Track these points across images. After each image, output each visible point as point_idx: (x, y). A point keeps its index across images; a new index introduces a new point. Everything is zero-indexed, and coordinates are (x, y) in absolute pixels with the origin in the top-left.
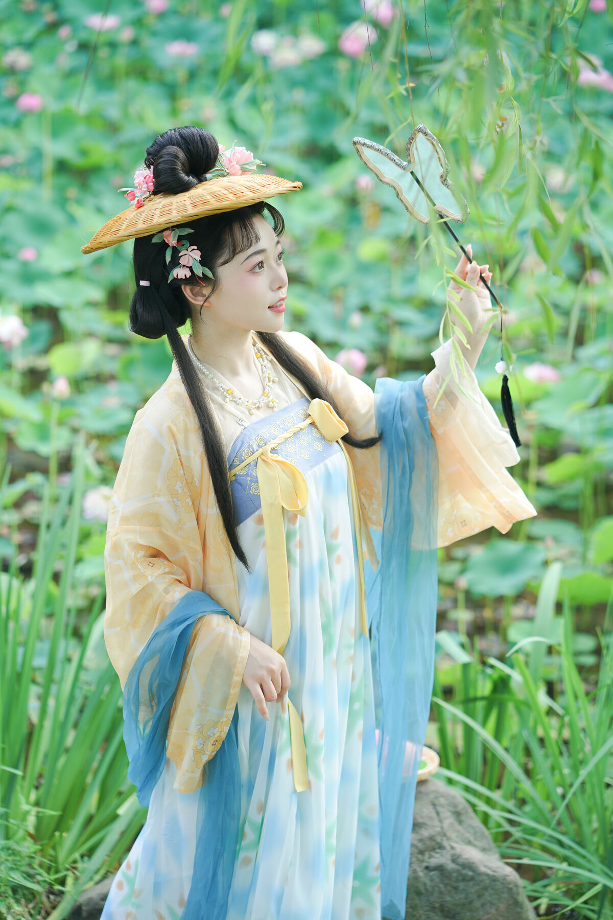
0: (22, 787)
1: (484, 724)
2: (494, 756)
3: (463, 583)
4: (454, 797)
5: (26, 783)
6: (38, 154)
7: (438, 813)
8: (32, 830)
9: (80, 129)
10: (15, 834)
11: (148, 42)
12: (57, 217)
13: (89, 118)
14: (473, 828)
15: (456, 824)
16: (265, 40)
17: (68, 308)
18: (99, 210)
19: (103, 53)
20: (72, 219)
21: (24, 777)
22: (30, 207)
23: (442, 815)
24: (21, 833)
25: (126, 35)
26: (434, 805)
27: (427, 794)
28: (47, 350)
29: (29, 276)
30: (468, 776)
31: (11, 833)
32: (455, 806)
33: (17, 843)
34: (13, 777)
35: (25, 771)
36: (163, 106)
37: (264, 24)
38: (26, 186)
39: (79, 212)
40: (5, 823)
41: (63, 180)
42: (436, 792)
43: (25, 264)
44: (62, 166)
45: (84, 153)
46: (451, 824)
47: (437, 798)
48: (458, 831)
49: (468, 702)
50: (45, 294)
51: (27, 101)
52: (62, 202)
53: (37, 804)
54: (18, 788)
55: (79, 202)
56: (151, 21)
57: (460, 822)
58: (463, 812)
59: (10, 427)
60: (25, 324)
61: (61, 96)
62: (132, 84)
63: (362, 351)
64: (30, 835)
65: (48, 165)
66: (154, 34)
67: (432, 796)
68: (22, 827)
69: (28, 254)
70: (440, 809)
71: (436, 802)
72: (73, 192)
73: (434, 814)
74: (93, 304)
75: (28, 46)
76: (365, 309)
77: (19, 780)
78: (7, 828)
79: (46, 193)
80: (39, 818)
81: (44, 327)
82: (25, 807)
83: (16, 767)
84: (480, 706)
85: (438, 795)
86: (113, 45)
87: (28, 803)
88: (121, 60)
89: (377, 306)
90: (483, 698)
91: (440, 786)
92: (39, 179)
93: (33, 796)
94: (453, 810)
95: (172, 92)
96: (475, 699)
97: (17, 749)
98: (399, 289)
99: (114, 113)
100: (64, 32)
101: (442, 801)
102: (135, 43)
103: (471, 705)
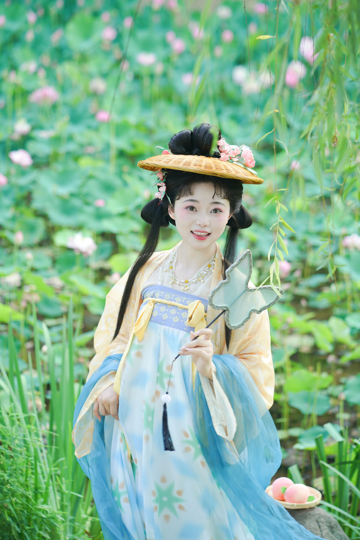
0: (83, 505)
1: (350, 478)
2: (356, 496)
3: (343, 396)
4: (329, 518)
5: (85, 503)
6: (108, 146)
7: (320, 527)
8: (88, 530)
9: (132, 132)
10: (78, 531)
11: (172, 74)
12: (117, 182)
13: (138, 126)
14: (340, 536)
15: (330, 533)
16: (240, 73)
17: (121, 234)
18: (141, 179)
19: (146, 82)
20: (125, 184)
21: (84, 500)
22: (102, 176)
23: (322, 528)
24: (81, 531)
25: (159, 69)
26: (318, 522)
27: (314, 515)
28: (108, 259)
29: (100, 215)
30: (340, 507)
31: (76, 530)
32: (330, 523)
33: (79, 536)
34: (78, 499)
35: (85, 495)
36: (180, 119)
37: (240, 62)
38: (100, 164)
39: (129, 179)
40: (72, 525)
41: (122, 161)
42: (320, 514)
43: (98, 209)
44: (121, 154)
45: (134, 146)
46: (327, 533)
47: (319, 518)
48: (331, 537)
49: (342, 465)
50: (109, 226)
51: (103, 116)
52: (120, 174)
53: (91, 515)
54: (80, 505)
55: (129, 174)
56: (175, 59)
57: (333, 532)
58: (335, 526)
59: (86, 301)
60: (97, 243)
61: (122, 112)
62: (162, 105)
63: (289, 261)
64: (86, 532)
65: (113, 153)
66: (176, 68)
67: (317, 517)
68: (82, 527)
69: (100, 203)
70: (321, 524)
71: (319, 520)
72: (126, 168)
73: (317, 527)
74: (134, 232)
75: (104, 76)
76: (292, 238)
77: (82, 500)
78: (74, 528)
79: (112, 168)
80: (93, 523)
81: (108, 245)
82: (84, 516)
83: (80, 493)
84: (348, 466)
85: (320, 516)
86: (152, 76)
87: (86, 514)
88: (156, 88)
89: (300, 236)
90: (350, 462)
91: (322, 511)
92: (108, 161)
93: (89, 510)
94: (329, 525)
95: (185, 110)
96: (346, 463)
97: (81, 483)
98: (313, 227)
99: (151, 123)
100: (126, 66)
101: (322, 519)
102: (165, 75)
103: (343, 466)
